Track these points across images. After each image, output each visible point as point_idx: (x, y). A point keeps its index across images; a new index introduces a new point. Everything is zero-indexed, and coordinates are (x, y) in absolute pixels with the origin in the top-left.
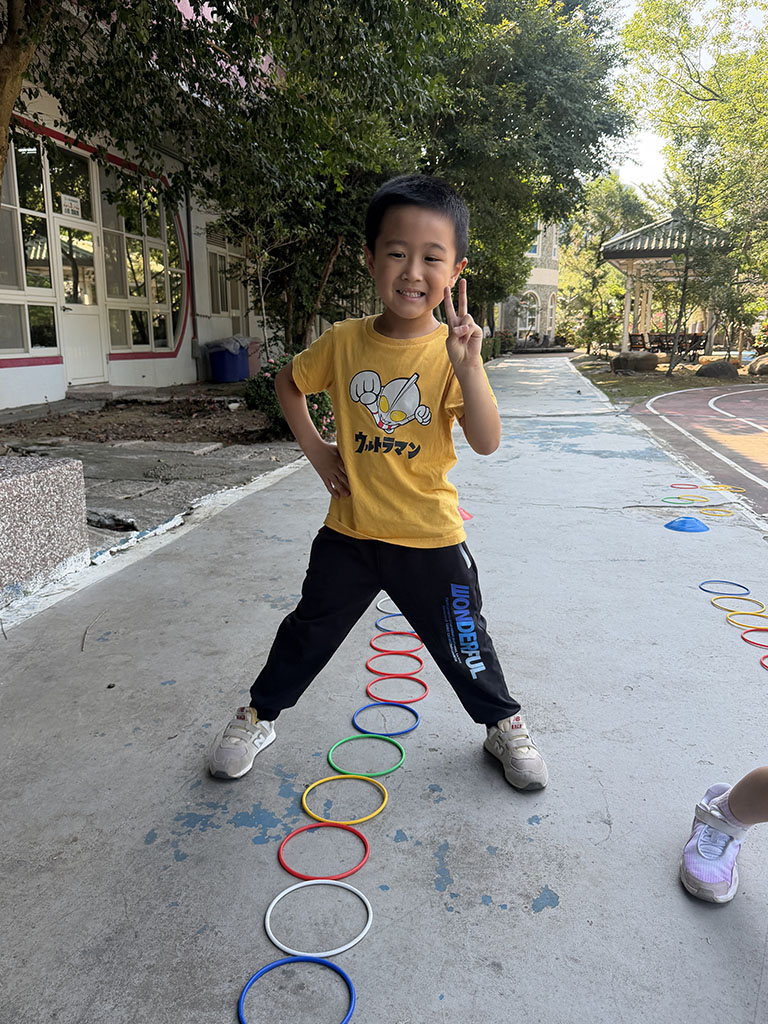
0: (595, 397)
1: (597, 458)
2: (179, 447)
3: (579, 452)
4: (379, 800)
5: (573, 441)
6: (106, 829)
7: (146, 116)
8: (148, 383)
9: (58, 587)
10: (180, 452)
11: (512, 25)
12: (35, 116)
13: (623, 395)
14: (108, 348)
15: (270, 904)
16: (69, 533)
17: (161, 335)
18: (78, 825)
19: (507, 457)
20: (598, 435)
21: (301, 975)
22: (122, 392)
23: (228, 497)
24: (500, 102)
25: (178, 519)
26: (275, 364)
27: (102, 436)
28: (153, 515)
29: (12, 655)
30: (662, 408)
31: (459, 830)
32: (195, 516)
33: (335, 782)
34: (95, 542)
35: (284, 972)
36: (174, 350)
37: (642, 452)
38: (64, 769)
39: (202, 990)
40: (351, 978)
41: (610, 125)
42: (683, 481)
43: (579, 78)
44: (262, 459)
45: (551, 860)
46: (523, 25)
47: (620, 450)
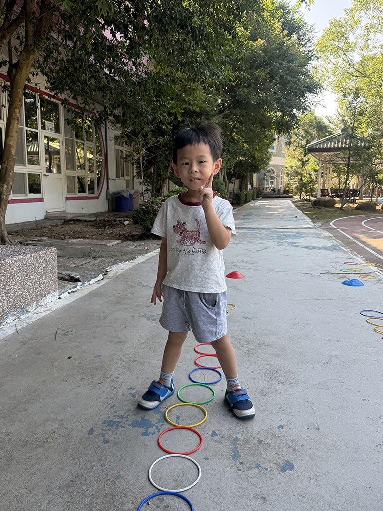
0: (304, 219)
1: (306, 249)
2: (100, 242)
3: (297, 246)
4: (203, 415)
5: (294, 240)
6: (69, 427)
7: (87, 85)
8: (85, 211)
9: (43, 309)
10: (101, 244)
11: (263, 41)
12: (36, 85)
14: (66, 194)
15: (151, 466)
16: (49, 283)
17: (91, 188)
18: (56, 425)
19: (261, 248)
20: (306, 238)
21: (167, 501)
22: (74, 215)
23: (125, 266)
24: (257, 77)
25: (100, 277)
26: (148, 202)
27: (63, 237)
28: (88, 275)
29: (21, 342)
30: (337, 225)
31: (243, 431)
32: (109, 275)
33: (181, 407)
34: (61, 287)
35: (158, 499)
36: (97, 195)
37: (329, 247)
38: (48, 397)
39: (118, 507)
40: (192, 502)
41: (311, 88)
42: (350, 261)
43: (295, 66)
44: (140, 248)
45: (289, 446)
46: (268, 42)
47: (318, 246)
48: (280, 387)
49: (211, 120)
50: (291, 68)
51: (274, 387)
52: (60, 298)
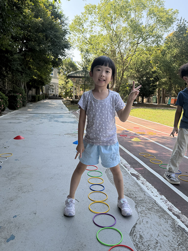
0: (66, 109)
1: (62, 123)
3: (58, 122)
5: (57, 119)
11: (41, 19)
13: (72, 109)
19: (39, 123)
20: (64, 118)
24: (39, 37)
37: (73, 122)
41: (66, 46)
43: (58, 34)
45: (16, 227)
46: (44, 20)
47: (68, 121)
48: (23, 195)
49: (13, 56)
50: (56, 35)
51: (19, 195)
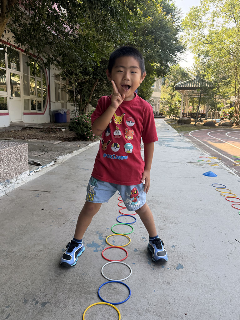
0: (173, 131)
1: (176, 149)
2: (49, 142)
3: (171, 147)
4: (128, 241)
5: (168, 143)
6: (49, 248)
8: (35, 122)
9: (20, 181)
10: (49, 143)
11: (151, 18)
13: (181, 131)
14: (23, 111)
15: (102, 268)
16: (24, 165)
17: (40, 108)
18: (41, 247)
20: (176, 142)
21: (114, 286)
22: (28, 125)
23: (67, 157)
24: (146, 41)
25: (53, 163)
26: (79, 117)
27: (23, 138)
28: (45, 161)
29: (10, 200)
30: (193, 135)
32: (57, 162)
33: (115, 236)
34: (30, 168)
35: (109, 285)
36: (43, 112)
37: (189, 147)
38: (33, 232)
39: (86, 289)
40: (128, 286)
41: (179, 49)
42: (203, 156)
43: (170, 35)
44: (75, 146)
45: (179, 257)
46: (154, 18)
47: (183, 147)
48: (170, 225)
50: (168, 36)
51: (167, 225)
52: (29, 175)
